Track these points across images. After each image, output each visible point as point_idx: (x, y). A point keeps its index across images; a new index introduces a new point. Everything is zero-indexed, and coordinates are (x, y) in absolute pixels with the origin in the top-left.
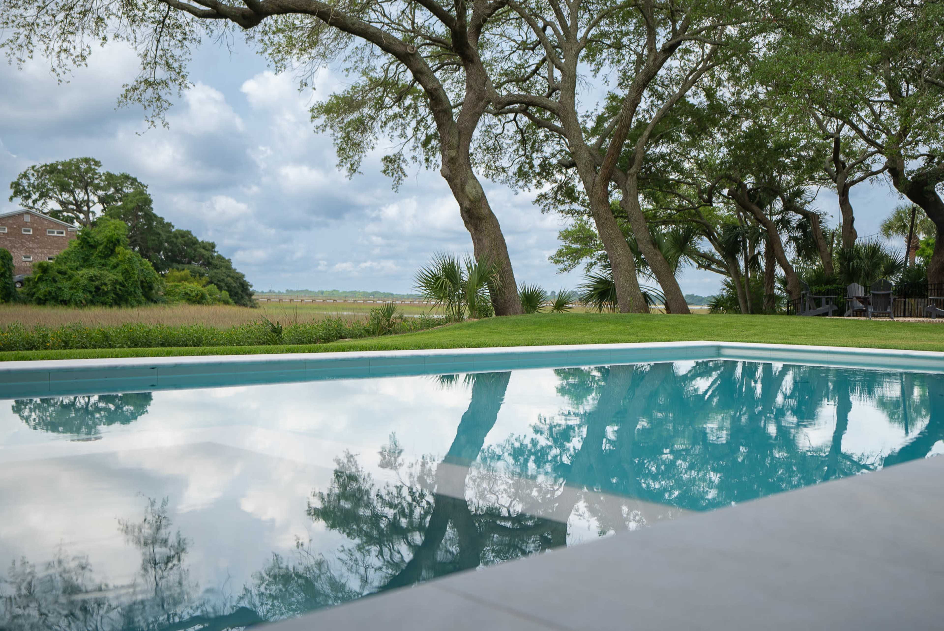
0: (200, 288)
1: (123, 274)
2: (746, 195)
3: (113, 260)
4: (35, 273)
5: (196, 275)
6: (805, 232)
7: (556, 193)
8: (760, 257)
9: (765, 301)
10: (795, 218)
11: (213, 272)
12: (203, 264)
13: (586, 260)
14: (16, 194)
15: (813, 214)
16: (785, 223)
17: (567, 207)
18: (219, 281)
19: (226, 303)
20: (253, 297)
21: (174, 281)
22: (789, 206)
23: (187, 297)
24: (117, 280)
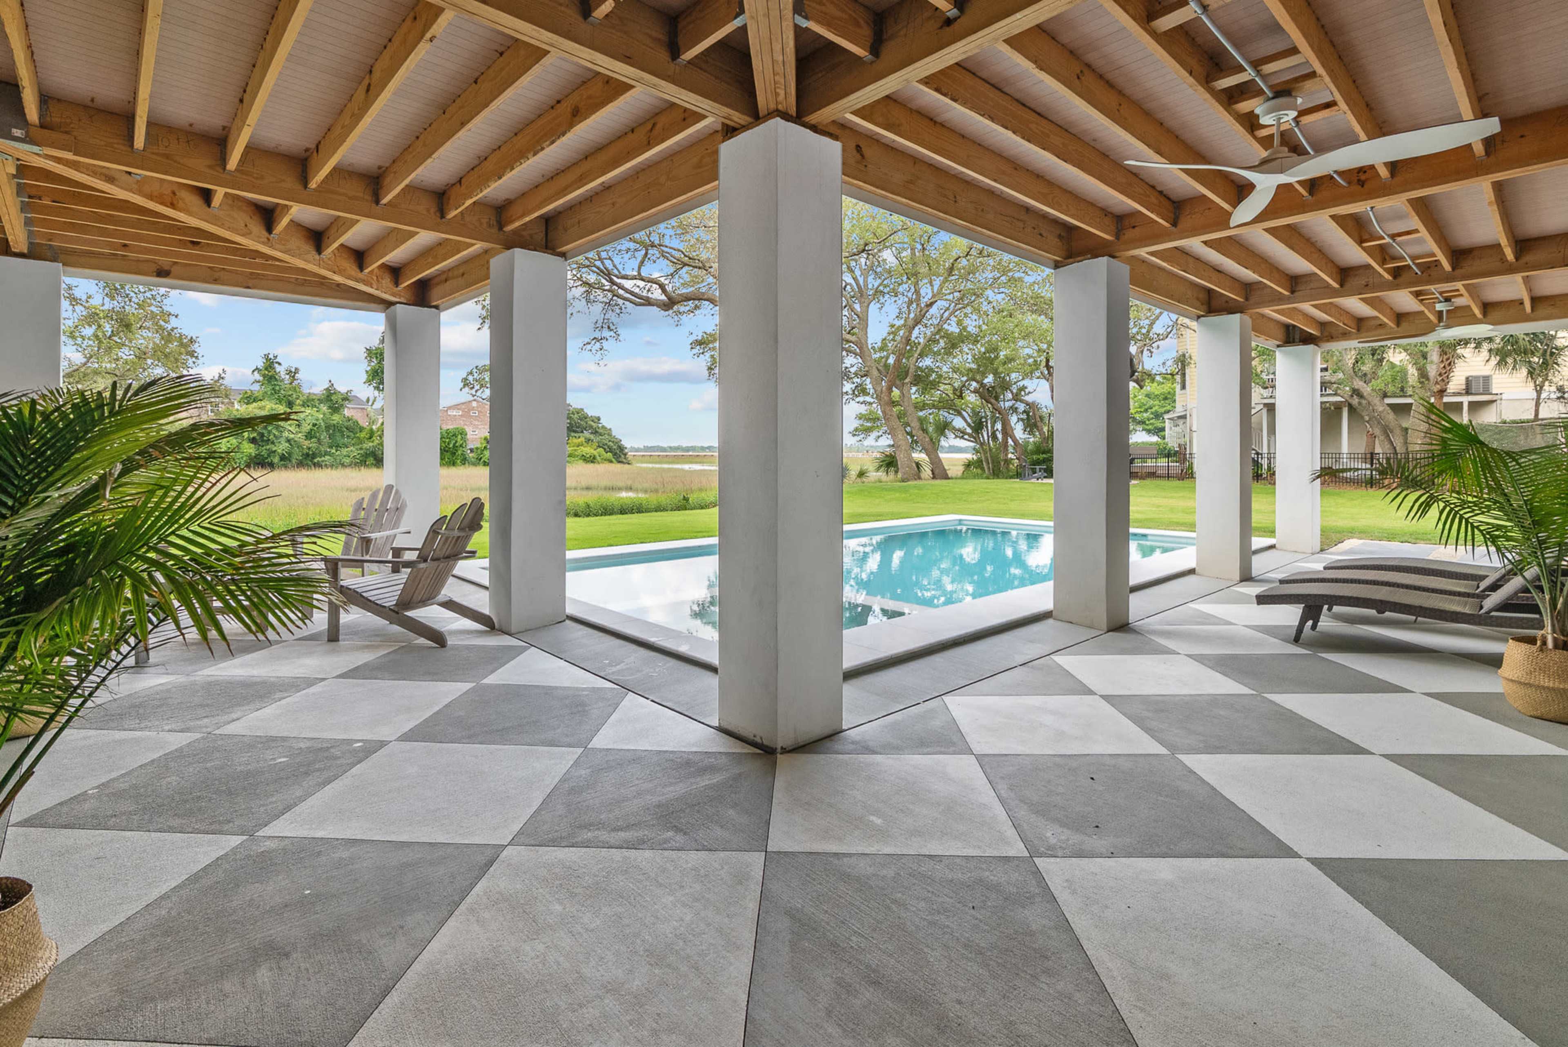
0: (592, 451)
2: (986, 391)
4: (481, 443)
5: (589, 441)
6: (1028, 415)
7: (854, 391)
8: (997, 433)
9: (1002, 463)
10: (1021, 407)
11: (599, 438)
12: (592, 433)
13: (874, 434)
14: (464, 386)
15: (1033, 403)
16: (1014, 410)
17: (861, 399)
18: (604, 445)
19: (611, 462)
20: (628, 456)
21: (574, 447)
22: (1017, 398)
23: (584, 458)
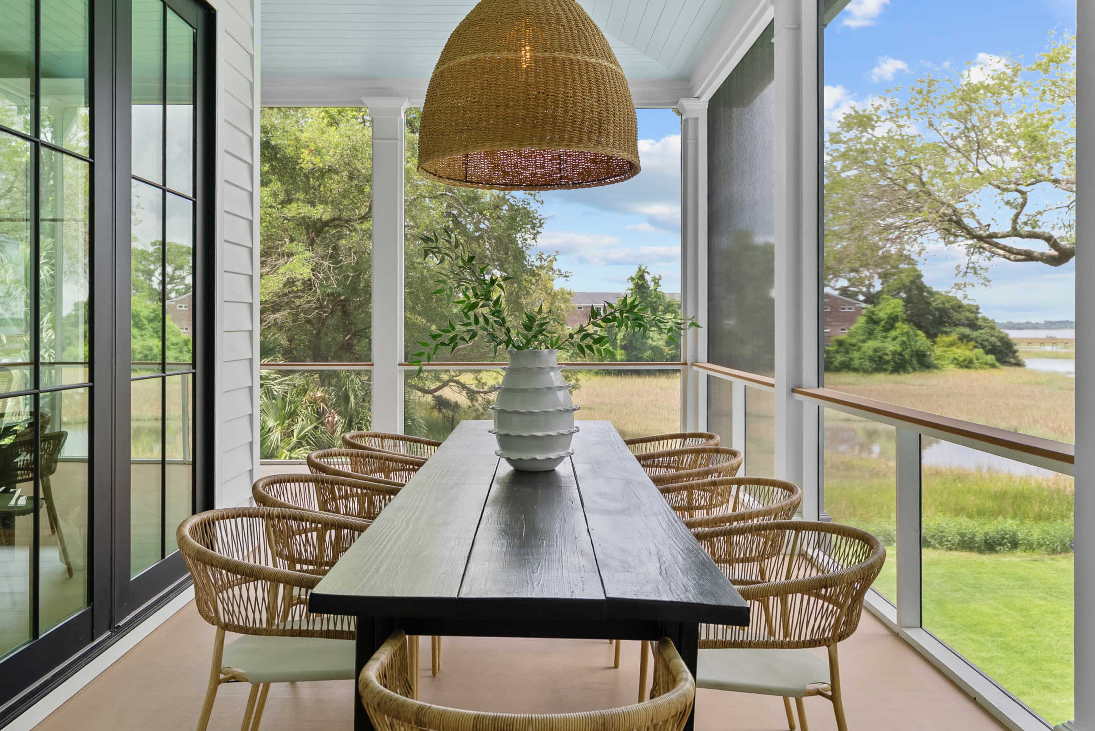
0: (967, 352)
1: (901, 345)
3: (893, 333)
5: (964, 338)
12: (969, 327)
18: (983, 341)
19: (993, 366)
20: (1017, 354)
21: (943, 346)
23: (955, 362)
24: (896, 351)
